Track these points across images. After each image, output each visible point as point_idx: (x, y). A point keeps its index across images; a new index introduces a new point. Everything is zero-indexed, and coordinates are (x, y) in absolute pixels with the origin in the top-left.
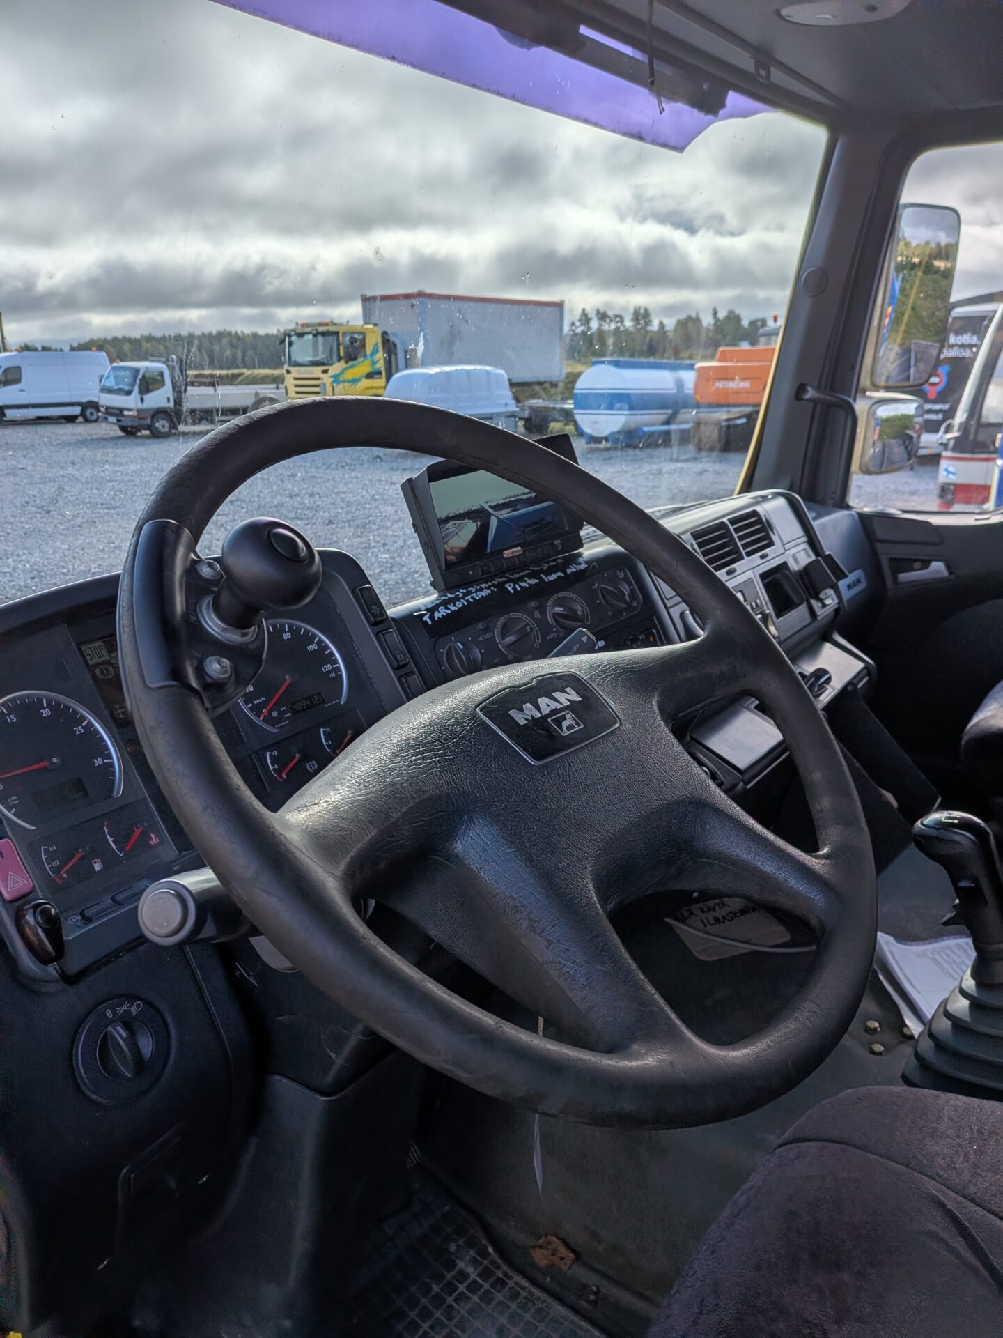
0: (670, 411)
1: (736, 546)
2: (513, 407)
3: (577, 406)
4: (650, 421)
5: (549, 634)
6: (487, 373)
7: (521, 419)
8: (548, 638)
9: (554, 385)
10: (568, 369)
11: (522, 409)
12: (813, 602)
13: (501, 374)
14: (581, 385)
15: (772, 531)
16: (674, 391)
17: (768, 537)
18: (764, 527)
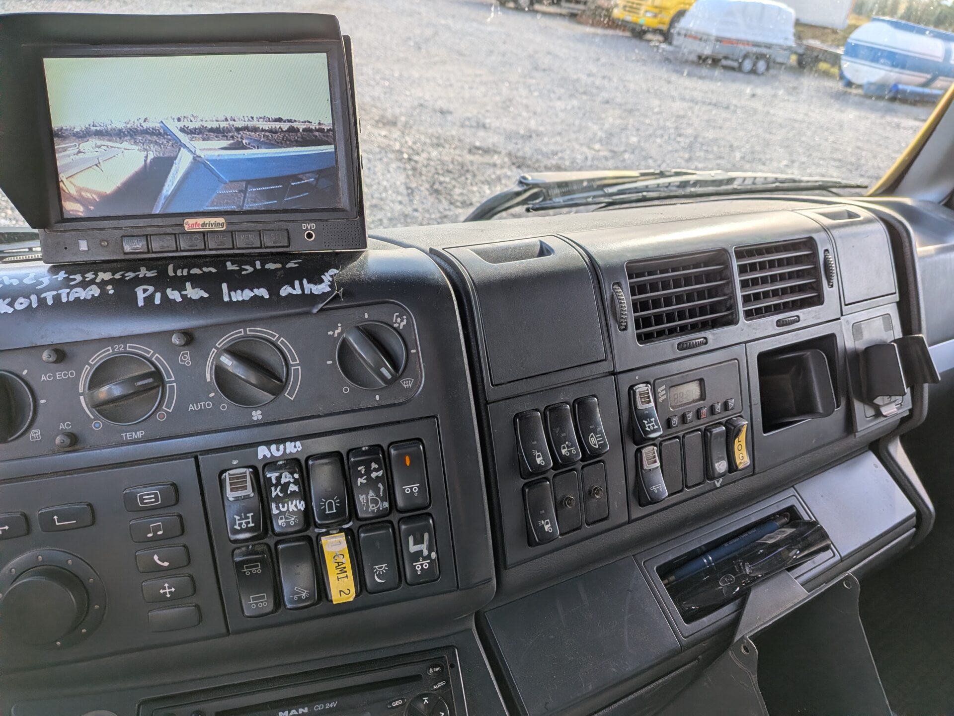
0: (929, 76)
1: (733, 296)
2: (791, 42)
3: (847, 53)
4: (910, 81)
5: (196, 401)
6: (780, 9)
7: (796, 53)
8: (191, 407)
9: (834, 32)
10: (852, 21)
11: (800, 45)
12: (858, 406)
13: (791, 13)
14: (856, 37)
15: (829, 279)
16: (941, 60)
17: (817, 287)
18: (816, 269)
